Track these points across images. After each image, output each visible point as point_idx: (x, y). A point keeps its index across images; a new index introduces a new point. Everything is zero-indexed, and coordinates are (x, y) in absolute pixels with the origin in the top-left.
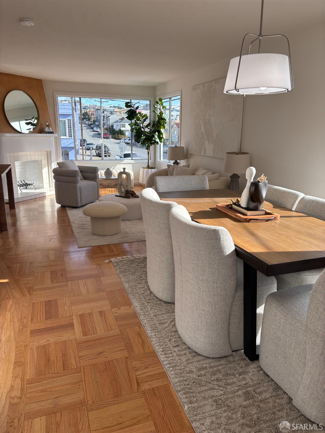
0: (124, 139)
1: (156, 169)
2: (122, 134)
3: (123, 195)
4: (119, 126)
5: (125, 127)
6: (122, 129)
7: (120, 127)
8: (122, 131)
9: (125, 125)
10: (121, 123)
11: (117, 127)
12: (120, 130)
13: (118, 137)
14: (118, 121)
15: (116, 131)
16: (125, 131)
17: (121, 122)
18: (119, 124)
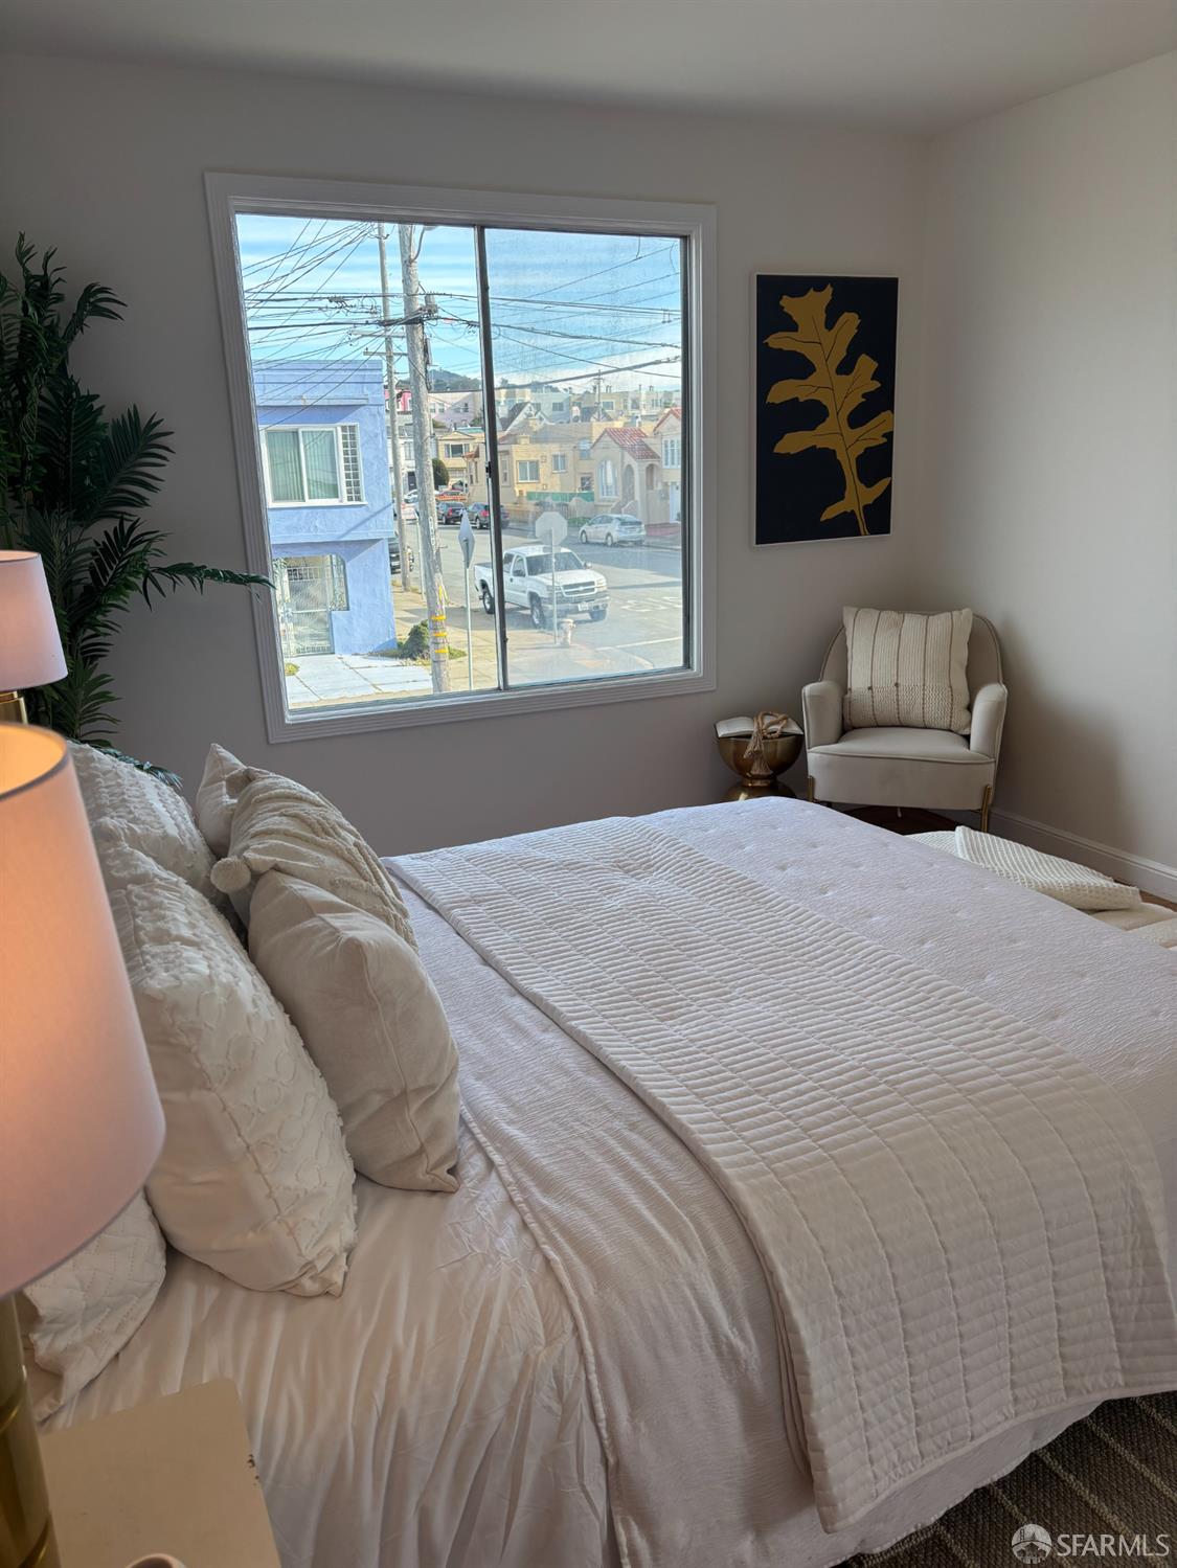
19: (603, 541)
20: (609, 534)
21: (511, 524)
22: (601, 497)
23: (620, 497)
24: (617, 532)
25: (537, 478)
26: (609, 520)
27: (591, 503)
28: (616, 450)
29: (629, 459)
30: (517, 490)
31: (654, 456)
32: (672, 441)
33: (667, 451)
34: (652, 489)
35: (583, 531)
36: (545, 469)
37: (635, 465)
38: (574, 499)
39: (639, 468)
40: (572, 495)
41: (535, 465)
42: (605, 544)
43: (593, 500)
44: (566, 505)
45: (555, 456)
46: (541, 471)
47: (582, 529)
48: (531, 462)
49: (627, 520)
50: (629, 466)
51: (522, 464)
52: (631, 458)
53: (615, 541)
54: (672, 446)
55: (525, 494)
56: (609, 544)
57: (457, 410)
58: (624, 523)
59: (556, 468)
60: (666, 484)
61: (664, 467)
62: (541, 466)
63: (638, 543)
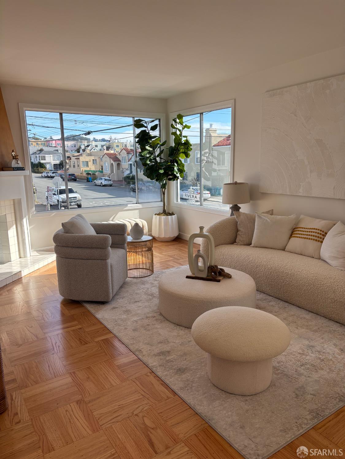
0: (46, 173)
1: (176, 215)
2: (42, 167)
3: (204, 275)
4: (38, 158)
5: (45, 160)
6: (42, 162)
7: (40, 160)
8: (42, 164)
9: (44, 157)
10: (40, 155)
11: (36, 160)
12: (40, 163)
13: (38, 170)
14: (36, 152)
15: (35, 164)
16: (46, 163)
17: (39, 153)
18: (38, 156)
19: (100, 185)
20: (101, 183)
21: (77, 180)
22: (105, 172)
23: (110, 172)
24: (104, 183)
25: (88, 166)
26: (102, 179)
27: (102, 173)
28: (108, 159)
29: (112, 162)
30: (82, 169)
31: (119, 161)
32: (124, 157)
33: (123, 159)
34: (119, 169)
35: (95, 182)
36: (90, 164)
37: (114, 163)
38: (97, 172)
39: (115, 164)
40: (97, 171)
41: (87, 162)
42: (101, 186)
43: (103, 173)
44: (95, 174)
45: (93, 160)
46: (89, 164)
47: (95, 181)
48: (86, 161)
49: (107, 179)
50: (112, 163)
51: (83, 162)
52: (112, 161)
53: (103, 185)
54: (124, 158)
55: (84, 171)
56: (102, 186)
57: (72, 147)
58: (106, 180)
59: (94, 163)
60: (123, 169)
61: (122, 164)
62: (89, 162)
63: (111, 186)
